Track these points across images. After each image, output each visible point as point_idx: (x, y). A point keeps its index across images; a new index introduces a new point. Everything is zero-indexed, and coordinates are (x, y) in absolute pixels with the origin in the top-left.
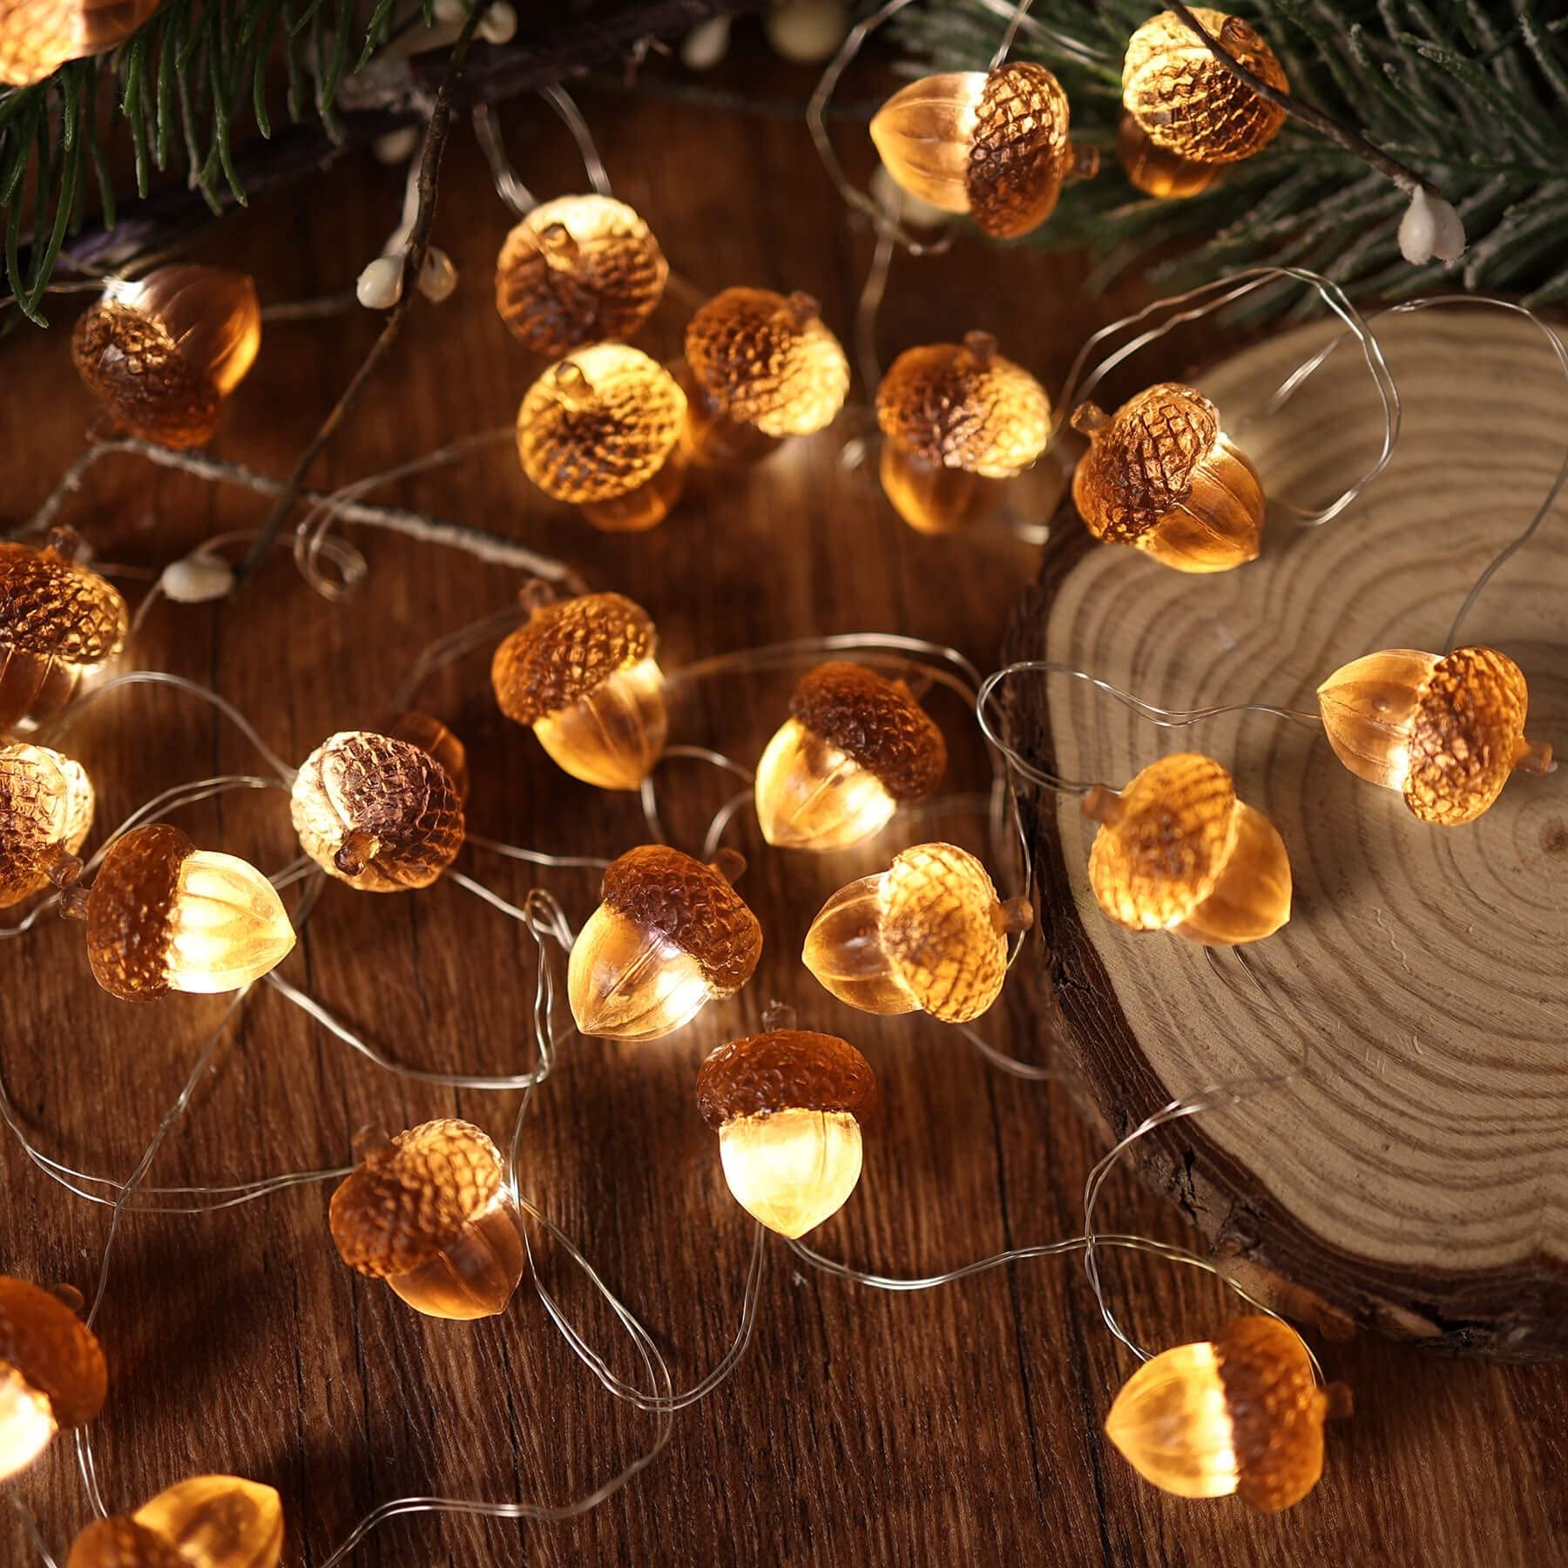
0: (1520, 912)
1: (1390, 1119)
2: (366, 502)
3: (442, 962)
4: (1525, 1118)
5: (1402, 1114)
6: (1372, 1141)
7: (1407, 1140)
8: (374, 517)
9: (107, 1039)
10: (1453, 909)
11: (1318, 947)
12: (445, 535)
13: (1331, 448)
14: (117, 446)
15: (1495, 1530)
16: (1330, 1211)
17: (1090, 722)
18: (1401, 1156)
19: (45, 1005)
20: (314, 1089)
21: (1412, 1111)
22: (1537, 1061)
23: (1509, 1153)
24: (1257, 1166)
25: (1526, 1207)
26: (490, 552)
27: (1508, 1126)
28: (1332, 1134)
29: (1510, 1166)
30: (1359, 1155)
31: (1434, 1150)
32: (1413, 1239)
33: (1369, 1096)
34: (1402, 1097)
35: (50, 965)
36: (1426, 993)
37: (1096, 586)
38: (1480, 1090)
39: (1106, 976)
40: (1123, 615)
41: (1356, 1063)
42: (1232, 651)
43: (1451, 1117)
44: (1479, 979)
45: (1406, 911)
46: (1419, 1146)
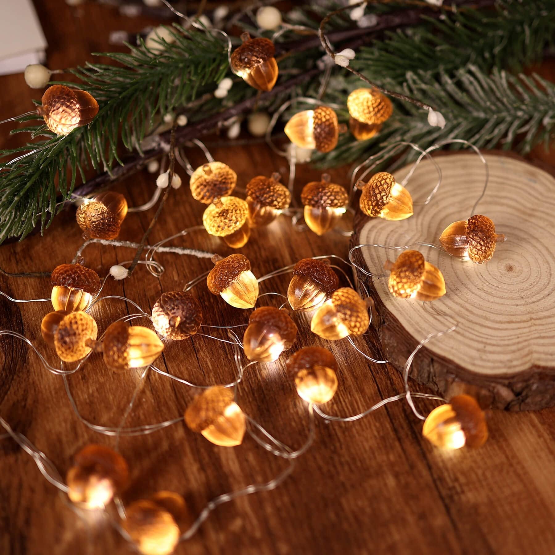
0: (505, 286)
1: (484, 340)
2: (164, 246)
3: (206, 361)
4: (520, 334)
5: (487, 338)
6: (481, 346)
7: (490, 344)
8: (167, 250)
9: (111, 398)
10: (486, 288)
11: (453, 303)
12: (187, 252)
13: (424, 191)
14: (91, 242)
15: (543, 454)
16: (474, 365)
17: (377, 261)
18: (489, 348)
19: (91, 391)
20: (175, 400)
21: (489, 337)
22: (519, 320)
23: (518, 343)
24: (451, 357)
25: (527, 355)
26: (200, 255)
27: (516, 337)
28: (469, 346)
29: (520, 346)
30: (478, 350)
31: (498, 346)
32: (499, 368)
33: (476, 336)
34: (486, 334)
35: (91, 381)
36: (485, 309)
37: (370, 231)
38: (506, 329)
39: (397, 319)
40: (379, 236)
41: (471, 328)
42: (410, 239)
43: (501, 337)
44: (498, 304)
45: (474, 291)
46: (494, 345)
